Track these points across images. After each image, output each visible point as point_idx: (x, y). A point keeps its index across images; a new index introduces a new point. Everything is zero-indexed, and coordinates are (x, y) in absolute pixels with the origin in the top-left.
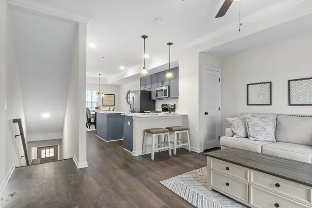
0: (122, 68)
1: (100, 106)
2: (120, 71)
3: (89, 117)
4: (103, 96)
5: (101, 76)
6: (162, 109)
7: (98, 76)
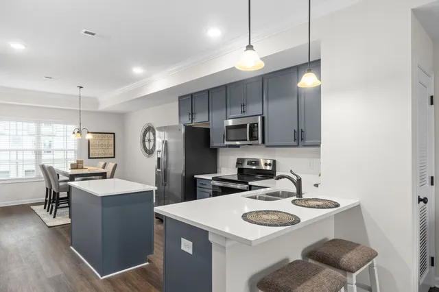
0: (137, 70)
1: (81, 162)
2: (132, 79)
3: (54, 189)
4: (89, 136)
5: (84, 92)
6: (235, 172)
7: (76, 92)
